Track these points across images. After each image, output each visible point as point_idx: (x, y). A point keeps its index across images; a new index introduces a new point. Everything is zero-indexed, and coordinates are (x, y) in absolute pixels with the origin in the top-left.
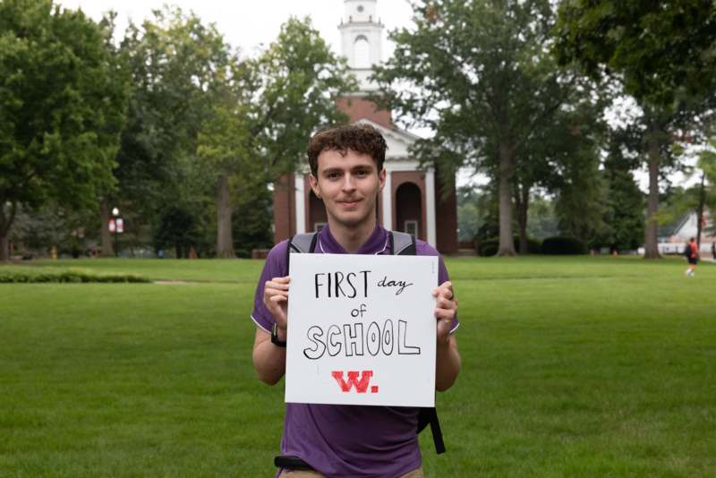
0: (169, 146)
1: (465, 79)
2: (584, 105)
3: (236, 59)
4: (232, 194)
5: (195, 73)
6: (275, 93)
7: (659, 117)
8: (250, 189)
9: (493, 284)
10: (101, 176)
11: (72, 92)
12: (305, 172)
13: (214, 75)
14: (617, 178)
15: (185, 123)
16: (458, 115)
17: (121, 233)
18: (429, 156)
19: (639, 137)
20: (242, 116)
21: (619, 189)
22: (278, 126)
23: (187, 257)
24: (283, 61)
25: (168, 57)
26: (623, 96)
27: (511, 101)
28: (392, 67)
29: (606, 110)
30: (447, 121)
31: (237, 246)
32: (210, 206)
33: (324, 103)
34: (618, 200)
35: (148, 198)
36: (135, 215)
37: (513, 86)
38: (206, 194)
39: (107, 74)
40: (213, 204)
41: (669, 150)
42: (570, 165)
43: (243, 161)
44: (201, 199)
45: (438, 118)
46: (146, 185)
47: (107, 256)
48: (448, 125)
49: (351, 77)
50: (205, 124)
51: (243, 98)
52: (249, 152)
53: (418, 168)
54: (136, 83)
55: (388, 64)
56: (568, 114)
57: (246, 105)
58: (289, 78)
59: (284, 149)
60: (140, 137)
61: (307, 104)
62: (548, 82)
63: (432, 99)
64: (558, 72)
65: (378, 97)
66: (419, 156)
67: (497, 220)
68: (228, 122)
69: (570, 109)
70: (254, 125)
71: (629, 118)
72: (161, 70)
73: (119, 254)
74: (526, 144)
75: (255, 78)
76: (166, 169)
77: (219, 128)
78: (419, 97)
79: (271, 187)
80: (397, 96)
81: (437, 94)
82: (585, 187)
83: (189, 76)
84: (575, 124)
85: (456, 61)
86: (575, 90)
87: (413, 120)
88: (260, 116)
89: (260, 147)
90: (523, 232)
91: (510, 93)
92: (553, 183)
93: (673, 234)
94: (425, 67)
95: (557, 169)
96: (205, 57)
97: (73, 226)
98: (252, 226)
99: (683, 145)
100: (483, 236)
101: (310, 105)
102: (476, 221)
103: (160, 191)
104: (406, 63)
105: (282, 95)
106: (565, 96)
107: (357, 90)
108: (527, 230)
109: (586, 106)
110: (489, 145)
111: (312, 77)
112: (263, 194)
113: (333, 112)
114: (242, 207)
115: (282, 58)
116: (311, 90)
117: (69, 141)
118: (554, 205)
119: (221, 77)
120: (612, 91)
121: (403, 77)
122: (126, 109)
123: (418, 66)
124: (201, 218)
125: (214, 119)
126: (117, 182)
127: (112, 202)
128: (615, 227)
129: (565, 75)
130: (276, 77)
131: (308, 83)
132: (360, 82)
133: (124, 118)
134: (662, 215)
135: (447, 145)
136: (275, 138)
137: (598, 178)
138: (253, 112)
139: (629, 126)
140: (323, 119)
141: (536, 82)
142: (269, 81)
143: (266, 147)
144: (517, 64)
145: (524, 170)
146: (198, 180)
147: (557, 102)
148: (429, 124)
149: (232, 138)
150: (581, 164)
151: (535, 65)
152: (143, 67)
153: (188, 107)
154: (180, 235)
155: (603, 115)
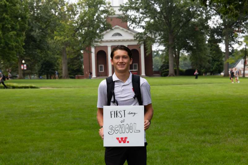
0: (44, 37)
1: (155, 10)
2: (200, 19)
3: (68, 3)
4: (67, 54)
5: (53, 8)
6: (83, 16)
7: (229, 23)
8: (74, 52)
9: (168, 87)
10: (18, 48)
11: (6, 16)
12: (95, 46)
13: (60, 9)
14: (213, 46)
15: (49, 28)
16: (153, 23)
17: (25, 70)
18: (142, 39)
19: (221, 31)
20: (71, 25)
21: (213, 51)
22: (84, 28)
23: (51, 78)
24: (86, 4)
25: (42, 3)
26: (215, 16)
27: (172, 18)
28: (128, 5)
29: (209, 21)
30: (148, 26)
31: (70, 74)
32: (59, 59)
33: (102, 20)
34: (213, 55)
35: (36, 56)
36: (31, 63)
37: (174, 12)
38: (58, 54)
39: (20, 9)
40: (60, 58)
41: (233, 36)
42: (195, 42)
43: (71, 41)
44: (56, 56)
45: (145, 25)
46: (36, 51)
47: (20, 78)
48: (149, 27)
49: (111, 10)
50: (57, 28)
51: (71, 18)
52: (74, 39)
53: (138, 43)
54: (30, 12)
55: (126, 4)
56: (194, 22)
57: (73, 21)
58: (89, 10)
59: (87, 37)
60: (32, 33)
61: (95, 20)
62: (187, 10)
63: (142, 17)
64: (190, 7)
65: (122, 17)
66: (138, 39)
67: (168, 63)
68: (66, 27)
69: (195, 20)
70: (76, 28)
71: (218, 24)
72: (40, 8)
73: (25, 77)
74: (179, 34)
75: (75, 10)
76: (43, 45)
77: (63, 29)
78: (138, 17)
79: (82, 52)
80: (129, 17)
81: (145, 16)
82: (201, 50)
83: (51, 10)
84: (197, 26)
85: (152, 3)
86: (197, 13)
87: (136, 26)
88: (78, 24)
89: (78, 36)
90: (178, 68)
91: (172, 15)
92: (189, 49)
93: (233, 67)
94: (140, 6)
95: (190, 43)
96: (57, 2)
97: (7, 67)
98: (75, 66)
99: (238, 33)
100: (163, 69)
101: (97, 20)
102: (159, 64)
103: (41, 54)
104: (133, 4)
105: (86, 17)
106: (193, 16)
107: (114, 14)
108: (179, 67)
109: (201, 20)
110: (165, 34)
111: (97, 10)
112: (79, 54)
113: (105, 23)
114: (71, 59)
115: (86, 2)
116: (97, 15)
117: (6, 35)
118: (189, 57)
119: (63, 10)
120: (211, 13)
121: (132, 10)
122: (27, 22)
123: (137, 5)
124: (56, 64)
125: (60, 26)
126: (25, 50)
127: (22, 58)
128: (212, 65)
129: (193, 8)
130: (84, 10)
131: (96, 12)
132: (115, 11)
133: (27, 26)
134: (230, 60)
135: (149, 35)
136: (83, 33)
137: (206, 47)
138: (75, 23)
139: (217, 27)
140: (102, 26)
141: (182, 10)
142: (81, 11)
143: (80, 37)
144: (175, 4)
145: (178, 44)
146: (55, 49)
147: (190, 18)
148: (142, 27)
149: (67, 34)
150: (199, 41)
151: (182, 4)
152: (33, 6)
153: (50, 21)
154: (48, 70)
155: (208, 23)
